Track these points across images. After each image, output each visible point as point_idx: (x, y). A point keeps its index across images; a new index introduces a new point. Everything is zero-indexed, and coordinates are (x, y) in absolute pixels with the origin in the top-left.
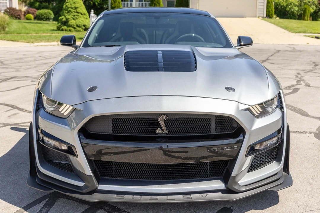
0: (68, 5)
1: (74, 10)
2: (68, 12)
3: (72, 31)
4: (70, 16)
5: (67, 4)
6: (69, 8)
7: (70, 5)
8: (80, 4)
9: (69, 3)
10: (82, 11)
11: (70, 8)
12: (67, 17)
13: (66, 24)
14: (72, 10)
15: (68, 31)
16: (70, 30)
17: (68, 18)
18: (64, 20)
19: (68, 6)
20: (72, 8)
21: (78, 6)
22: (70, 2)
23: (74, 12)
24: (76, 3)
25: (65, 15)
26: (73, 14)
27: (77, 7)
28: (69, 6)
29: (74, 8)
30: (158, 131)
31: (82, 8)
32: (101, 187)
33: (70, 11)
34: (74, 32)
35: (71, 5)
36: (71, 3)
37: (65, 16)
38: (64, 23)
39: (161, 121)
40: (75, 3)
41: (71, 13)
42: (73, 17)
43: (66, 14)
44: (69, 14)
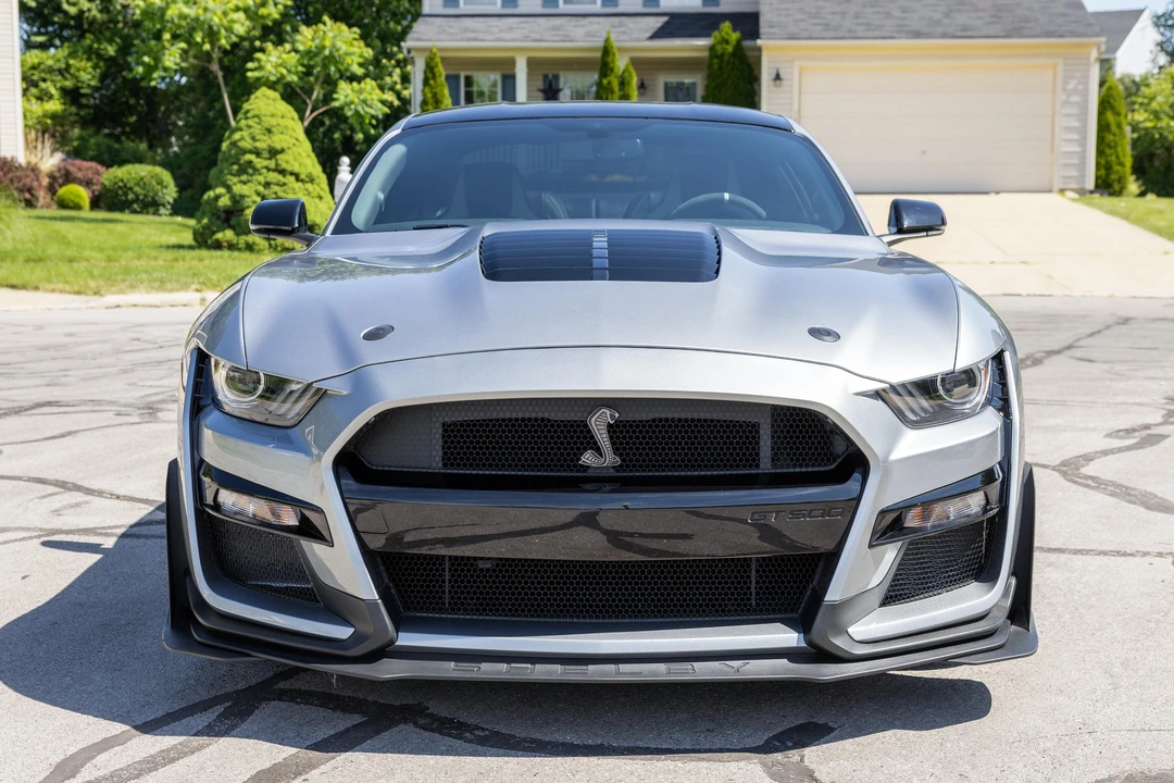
0: (242, 139)
1: (266, 163)
2: (242, 171)
3: (260, 251)
4: (250, 184)
5: (237, 136)
6: (245, 152)
7: (248, 139)
8: (291, 137)
9: (245, 133)
10: (300, 165)
11: (250, 152)
12: (238, 189)
13: (233, 221)
14: (259, 163)
15: (240, 250)
16: (250, 247)
17: (243, 197)
18: (225, 201)
19: (242, 144)
20: (258, 153)
21: (285, 145)
22: (249, 127)
23: (265, 171)
24: (274, 129)
25: (229, 183)
26: (261, 179)
27: (278, 147)
28: (247, 144)
29: (266, 155)
30: (588, 458)
31: (301, 151)
32: (407, 640)
33: (250, 163)
34: (266, 252)
35: (254, 139)
36: (252, 130)
37: (229, 188)
38: (223, 215)
39: (599, 424)
40: (269, 131)
41: (251, 175)
42: (261, 189)
43: (235, 179)
44: (244, 178)
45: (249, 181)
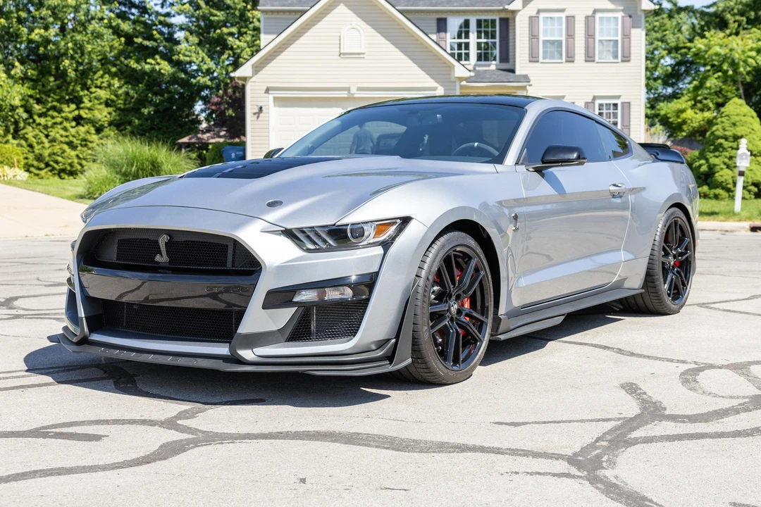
0: (717, 130)
1: (730, 144)
2: (716, 150)
3: (722, 199)
4: (720, 158)
5: (714, 128)
6: (718, 137)
7: (721, 130)
8: (749, 128)
9: (719, 126)
10: (753, 145)
11: (722, 138)
12: (713, 161)
13: (709, 181)
14: (726, 144)
15: (710, 198)
16: (716, 197)
17: (715, 165)
18: (704, 168)
19: (716, 133)
20: (726, 138)
21: (743, 133)
22: (722, 122)
23: (730, 149)
24: (738, 124)
25: (708, 157)
26: (727, 154)
27: (739, 134)
28: (718, 133)
29: (731, 139)
31: (755, 137)
33: (721, 144)
34: (727, 199)
35: (724, 130)
36: (723, 124)
37: (707, 160)
38: (703, 177)
40: (734, 124)
41: (721, 152)
42: (727, 160)
43: (711, 155)
44: (717, 154)
45: (720, 156)
